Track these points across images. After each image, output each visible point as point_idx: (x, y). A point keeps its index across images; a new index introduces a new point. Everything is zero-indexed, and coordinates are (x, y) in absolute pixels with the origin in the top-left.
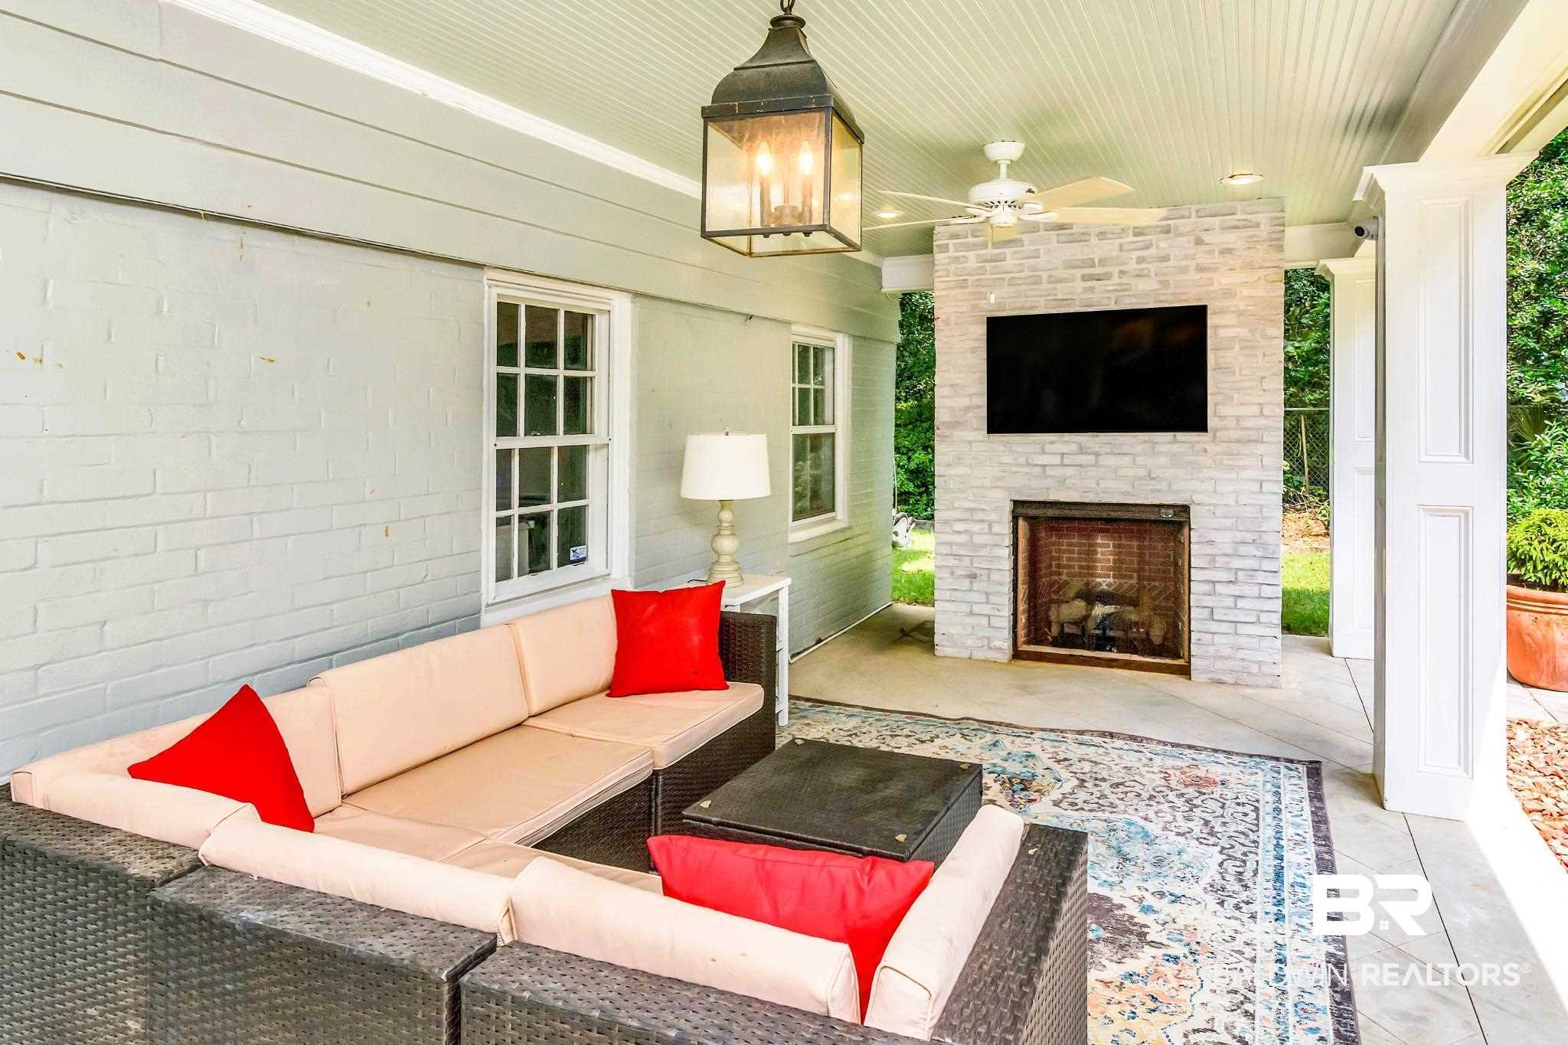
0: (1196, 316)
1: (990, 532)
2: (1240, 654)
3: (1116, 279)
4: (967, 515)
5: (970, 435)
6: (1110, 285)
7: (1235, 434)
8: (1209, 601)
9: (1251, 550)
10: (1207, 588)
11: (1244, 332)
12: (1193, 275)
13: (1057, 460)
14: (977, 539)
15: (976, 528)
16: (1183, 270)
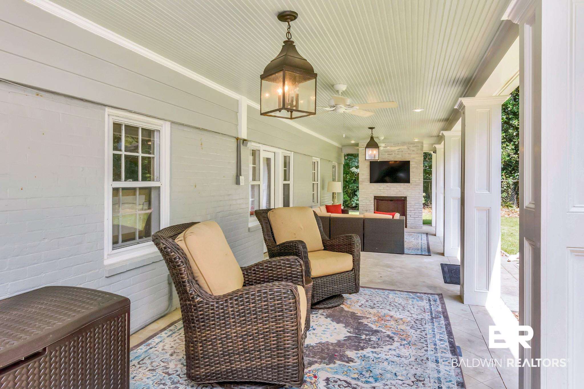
0: (408, 162)
1: (370, 202)
2: (415, 223)
3: (393, 155)
4: (366, 199)
5: (366, 184)
6: (392, 156)
7: (414, 184)
8: (410, 214)
9: (418, 205)
10: (410, 211)
11: (416, 165)
12: (407, 155)
13: (382, 188)
14: (367, 203)
15: (367, 201)
16: (406, 154)
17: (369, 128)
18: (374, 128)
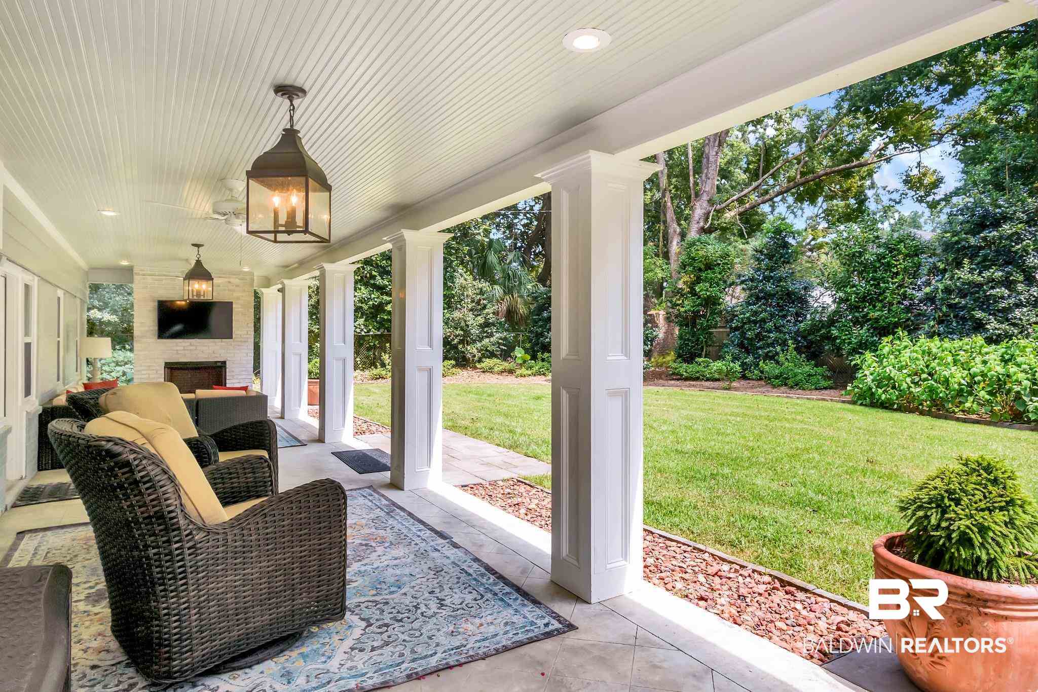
0: (229, 304)
1: (157, 373)
4: (147, 368)
5: (150, 340)
7: (239, 340)
9: (245, 373)
11: (243, 310)
12: (228, 292)
14: (151, 376)
15: (151, 372)
16: (225, 290)
17: (194, 245)
18: (203, 245)
